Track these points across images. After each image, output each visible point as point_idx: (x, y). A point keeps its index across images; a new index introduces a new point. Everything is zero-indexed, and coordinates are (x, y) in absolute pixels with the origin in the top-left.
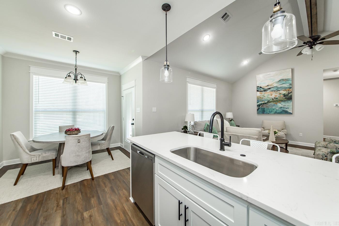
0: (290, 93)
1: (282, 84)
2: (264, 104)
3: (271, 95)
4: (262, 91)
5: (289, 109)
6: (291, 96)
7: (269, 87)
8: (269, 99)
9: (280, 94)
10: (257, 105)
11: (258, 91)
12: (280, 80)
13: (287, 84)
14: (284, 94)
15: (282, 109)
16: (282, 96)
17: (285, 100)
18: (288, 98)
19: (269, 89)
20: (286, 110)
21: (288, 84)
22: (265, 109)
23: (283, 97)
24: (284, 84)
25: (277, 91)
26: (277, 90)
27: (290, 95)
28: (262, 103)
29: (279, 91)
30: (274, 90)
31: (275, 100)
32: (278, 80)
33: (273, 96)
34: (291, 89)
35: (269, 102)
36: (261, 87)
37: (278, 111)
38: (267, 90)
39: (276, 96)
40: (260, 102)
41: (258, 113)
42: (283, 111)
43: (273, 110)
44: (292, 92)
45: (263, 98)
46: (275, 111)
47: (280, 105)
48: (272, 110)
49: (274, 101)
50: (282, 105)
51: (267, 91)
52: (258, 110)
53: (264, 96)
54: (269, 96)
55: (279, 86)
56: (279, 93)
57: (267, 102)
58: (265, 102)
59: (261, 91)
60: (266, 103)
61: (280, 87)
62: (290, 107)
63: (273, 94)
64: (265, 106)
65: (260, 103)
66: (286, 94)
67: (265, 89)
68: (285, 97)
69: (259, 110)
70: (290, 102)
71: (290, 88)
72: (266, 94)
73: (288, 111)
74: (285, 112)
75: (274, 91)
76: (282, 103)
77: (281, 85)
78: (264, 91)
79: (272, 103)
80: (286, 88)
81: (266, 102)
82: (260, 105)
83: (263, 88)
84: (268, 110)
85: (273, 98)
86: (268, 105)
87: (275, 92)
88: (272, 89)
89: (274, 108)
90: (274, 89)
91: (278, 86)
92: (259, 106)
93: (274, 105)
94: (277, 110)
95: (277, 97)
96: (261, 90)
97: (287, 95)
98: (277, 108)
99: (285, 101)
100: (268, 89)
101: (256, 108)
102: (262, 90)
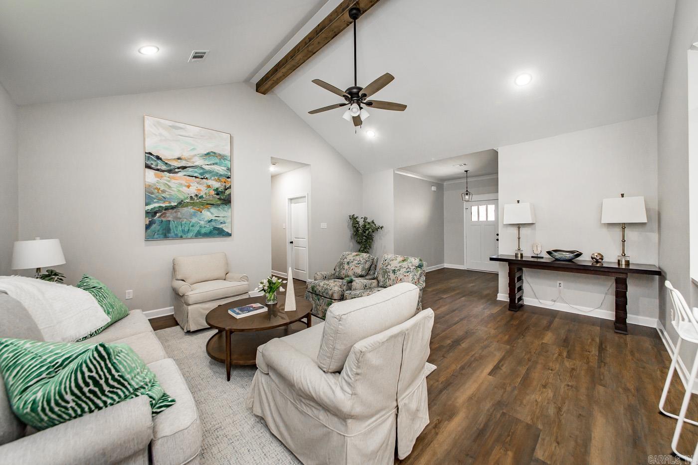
0: (228, 188)
1: (214, 164)
2: (167, 209)
3: (189, 187)
4: (163, 171)
5: (226, 225)
6: (230, 195)
7: (183, 164)
8: (182, 197)
9: (209, 187)
10: (147, 213)
11: (148, 167)
12: (208, 154)
13: (223, 168)
14: (217, 189)
15: (213, 223)
16: (213, 193)
17: (219, 202)
18: (224, 200)
19: (184, 168)
20: (221, 226)
21: (225, 169)
22: (172, 223)
23: (215, 196)
24: (216, 164)
25: (202, 179)
26: (203, 177)
27: (227, 192)
28: (164, 205)
29: (207, 178)
30: (196, 175)
31: (198, 201)
32: (206, 153)
33: (192, 191)
34: (229, 180)
35: (181, 204)
36: (158, 158)
37: (203, 231)
38: (177, 170)
39: (199, 190)
40: (157, 202)
41: (149, 237)
42: (215, 228)
43: (193, 226)
44: (230, 186)
45: (164, 191)
46: (197, 229)
47: (208, 214)
48: (191, 228)
49: (193, 204)
50: (212, 214)
51: (177, 173)
52: (148, 227)
53: (170, 187)
54: (181, 189)
55: (207, 168)
56: (205, 185)
57: (176, 204)
58: (170, 203)
59: (158, 170)
60: (173, 208)
61: (210, 172)
62: (228, 221)
63: (191, 184)
64: (170, 216)
65: (157, 205)
66: (220, 190)
67: (170, 165)
68: (218, 197)
69: (154, 226)
70: (228, 209)
71: (228, 178)
72: (173, 181)
73: (224, 229)
74: (220, 233)
75: (196, 177)
76: (213, 210)
77: (211, 165)
78: (170, 171)
79: (190, 210)
80: (221, 175)
81: (173, 204)
82: (155, 213)
83: (166, 163)
84: (180, 228)
85: (193, 195)
86: (179, 213)
87: (197, 179)
88: (189, 171)
89: (194, 220)
90: (196, 172)
91: (204, 167)
92: (151, 214)
93: (194, 215)
94: (201, 227)
95: (202, 194)
96: (159, 167)
97: (222, 193)
98: (202, 223)
99: (218, 205)
100: (178, 168)
101: (143, 221)
102: (164, 167)
